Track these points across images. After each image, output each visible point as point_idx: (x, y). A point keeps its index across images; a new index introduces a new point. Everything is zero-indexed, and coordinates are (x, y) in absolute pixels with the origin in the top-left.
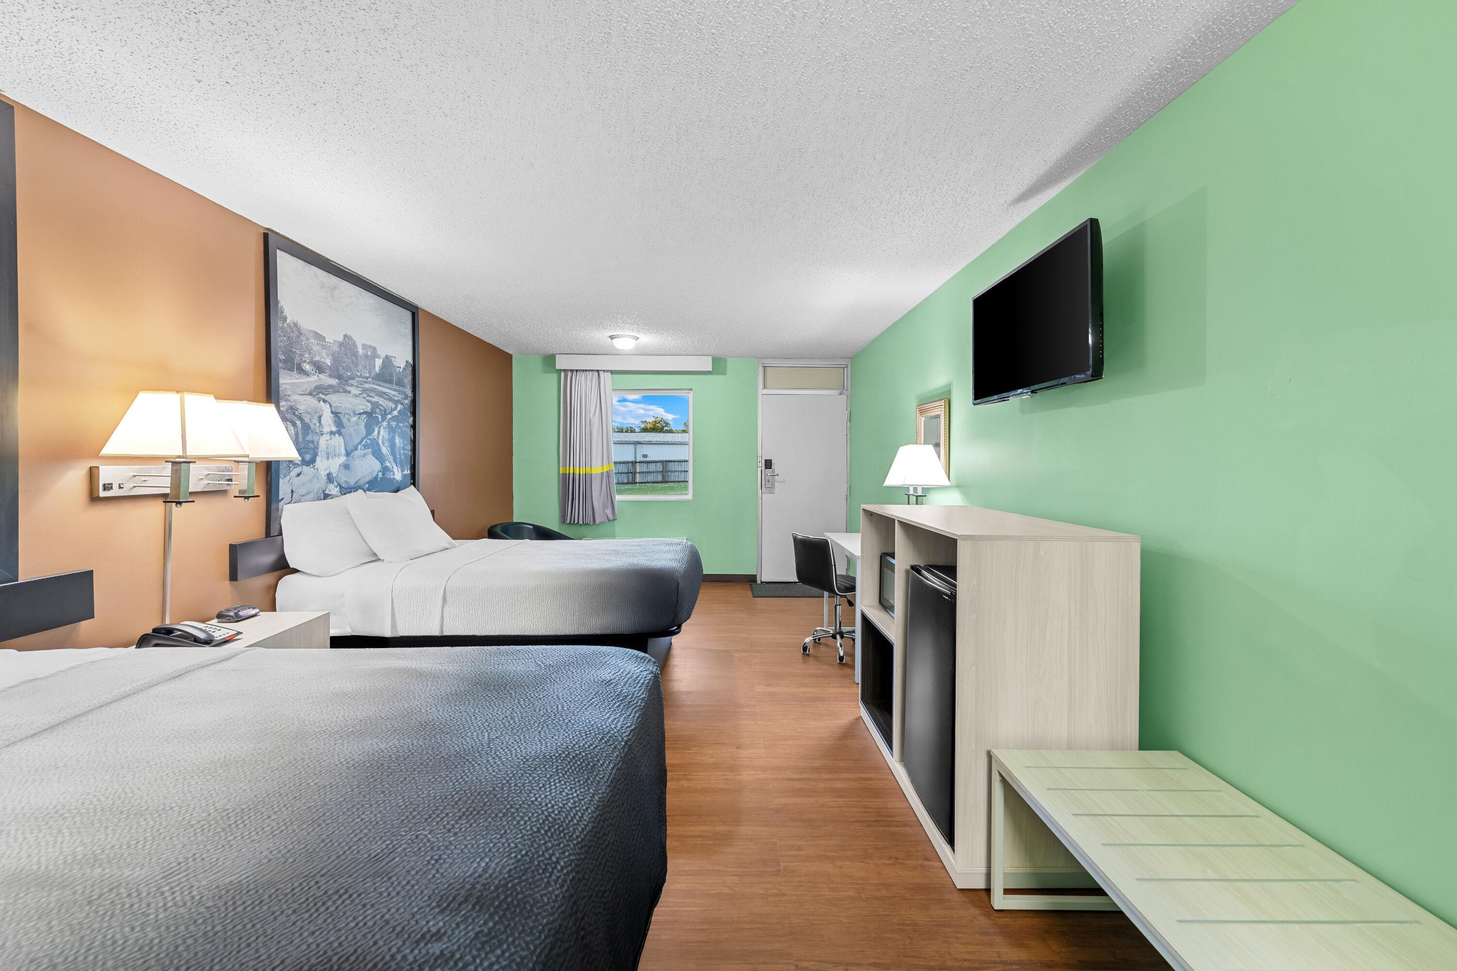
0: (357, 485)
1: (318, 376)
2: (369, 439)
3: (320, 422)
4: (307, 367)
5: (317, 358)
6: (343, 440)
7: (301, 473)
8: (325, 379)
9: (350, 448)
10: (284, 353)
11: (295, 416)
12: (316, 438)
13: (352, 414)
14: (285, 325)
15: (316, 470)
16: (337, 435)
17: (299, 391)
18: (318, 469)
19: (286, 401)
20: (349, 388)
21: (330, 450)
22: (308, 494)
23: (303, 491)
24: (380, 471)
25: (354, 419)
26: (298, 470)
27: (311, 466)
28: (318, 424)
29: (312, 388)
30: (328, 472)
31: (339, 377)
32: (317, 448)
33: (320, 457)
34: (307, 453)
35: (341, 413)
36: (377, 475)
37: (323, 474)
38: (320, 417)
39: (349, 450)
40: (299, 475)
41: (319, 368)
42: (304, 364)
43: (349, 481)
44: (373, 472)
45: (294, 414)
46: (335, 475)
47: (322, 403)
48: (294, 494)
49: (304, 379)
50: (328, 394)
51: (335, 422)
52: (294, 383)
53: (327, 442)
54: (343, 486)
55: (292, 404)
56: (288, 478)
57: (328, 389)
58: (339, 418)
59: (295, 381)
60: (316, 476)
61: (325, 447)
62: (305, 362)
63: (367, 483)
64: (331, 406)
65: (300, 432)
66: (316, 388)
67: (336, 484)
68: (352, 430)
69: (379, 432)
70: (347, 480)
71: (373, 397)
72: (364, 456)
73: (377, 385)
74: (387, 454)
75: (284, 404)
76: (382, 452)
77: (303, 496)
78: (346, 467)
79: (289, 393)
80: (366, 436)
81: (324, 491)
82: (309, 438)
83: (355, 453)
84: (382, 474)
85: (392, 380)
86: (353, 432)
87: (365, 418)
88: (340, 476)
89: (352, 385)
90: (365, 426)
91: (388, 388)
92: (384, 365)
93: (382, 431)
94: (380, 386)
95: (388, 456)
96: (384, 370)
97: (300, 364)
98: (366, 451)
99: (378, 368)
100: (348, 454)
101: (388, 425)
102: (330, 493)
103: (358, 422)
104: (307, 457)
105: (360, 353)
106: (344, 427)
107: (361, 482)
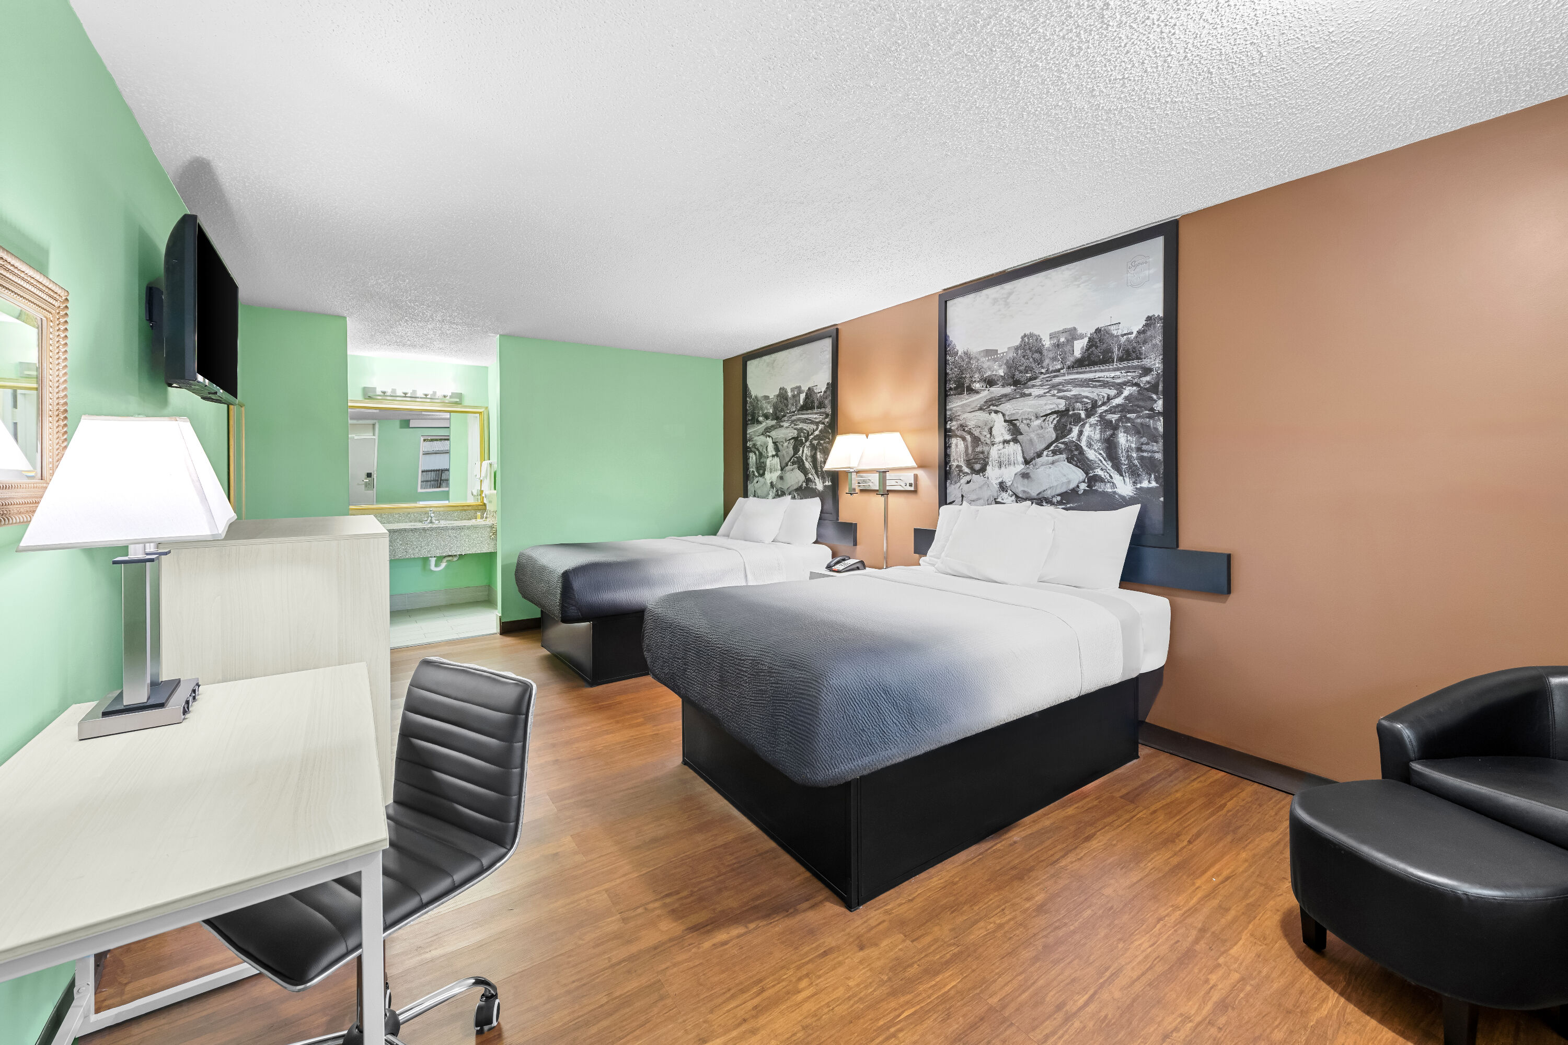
0: (1041, 496)
1: (988, 390)
2: (1062, 443)
3: (991, 433)
4: (977, 386)
5: (988, 373)
6: (1020, 448)
7: (970, 481)
8: (997, 391)
9: (1031, 454)
10: (955, 382)
11: (965, 432)
12: (986, 449)
13: (1033, 418)
14: (957, 358)
15: (986, 479)
16: (1012, 443)
17: (969, 409)
18: (988, 478)
19: (957, 421)
20: (1027, 391)
22: (977, 499)
23: (974, 497)
24: (1084, 482)
25: (1038, 422)
26: (968, 478)
27: (981, 474)
28: (988, 436)
29: (982, 403)
30: (1000, 480)
31: (1016, 383)
32: (988, 458)
33: (991, 465)
34: (976, 463)
35: (1017, 420)
36: (1078, 486)
37: (995, 482)
38: (991, 428)
39: (1028, 458)
40: (968, 482)
41: (990, 382)
42: (974, 385)
43: (1029, 491)
44: (1069, 482)
45: (964, 430)
46: (1009, 484)
47: (993, 414)
48: (964, 498)
49: (975, 397)
50: (1000, 404)
51: (1009, 430)
52: (963, 404)
53: (1000, 452)
54: (1020, 496)
55: (961, 422)
56: (958, 484)
57: (1001, 399)
58: (1015, 425)
59: (965, 402)
60: (987, 485)
61: (997, 456)
62: (975, 381)
63: (1058, 495)
64: (1004, 415)
65: (969, 446)
66: (986, 402)
67: (1011, 493)
68: (1033, 435)
69: (1081, 433)
70: (1026, 489)
71: (1070, 391)
72: (1053, 463)
73: (1078, 373)
74: (1097, 460)
75: (954, 423)
76: (1087, 458)
77: (974, 501)
78: (1025, 476)
79: (959, 413)
80: (1057, 440)
81: (995, 499)
82: (979, 449)
83: (1038, 460)
84: (1086, 485)
85: (1111, 357)
86: (1035, 438)
87: (1054, 419)
88: (1015, 485)
89: (1033, 386)
90: (1055, 428)
91: (1102, 371)
92: (1092, 343)
93: (1087, 430)
94: (1084, 372)
95: (1101, 462)
96: (1091, 350)
97: (970, 385)
98: (1056, 457)
99: (1080, 352)
100: (1027, 462)
101: (1100, 421)
102: (1002, 501)
103: (1043, 425)
104: (977, 467)
105: (1046, 346)
106: (1021, 434)
107: (1048, 494)
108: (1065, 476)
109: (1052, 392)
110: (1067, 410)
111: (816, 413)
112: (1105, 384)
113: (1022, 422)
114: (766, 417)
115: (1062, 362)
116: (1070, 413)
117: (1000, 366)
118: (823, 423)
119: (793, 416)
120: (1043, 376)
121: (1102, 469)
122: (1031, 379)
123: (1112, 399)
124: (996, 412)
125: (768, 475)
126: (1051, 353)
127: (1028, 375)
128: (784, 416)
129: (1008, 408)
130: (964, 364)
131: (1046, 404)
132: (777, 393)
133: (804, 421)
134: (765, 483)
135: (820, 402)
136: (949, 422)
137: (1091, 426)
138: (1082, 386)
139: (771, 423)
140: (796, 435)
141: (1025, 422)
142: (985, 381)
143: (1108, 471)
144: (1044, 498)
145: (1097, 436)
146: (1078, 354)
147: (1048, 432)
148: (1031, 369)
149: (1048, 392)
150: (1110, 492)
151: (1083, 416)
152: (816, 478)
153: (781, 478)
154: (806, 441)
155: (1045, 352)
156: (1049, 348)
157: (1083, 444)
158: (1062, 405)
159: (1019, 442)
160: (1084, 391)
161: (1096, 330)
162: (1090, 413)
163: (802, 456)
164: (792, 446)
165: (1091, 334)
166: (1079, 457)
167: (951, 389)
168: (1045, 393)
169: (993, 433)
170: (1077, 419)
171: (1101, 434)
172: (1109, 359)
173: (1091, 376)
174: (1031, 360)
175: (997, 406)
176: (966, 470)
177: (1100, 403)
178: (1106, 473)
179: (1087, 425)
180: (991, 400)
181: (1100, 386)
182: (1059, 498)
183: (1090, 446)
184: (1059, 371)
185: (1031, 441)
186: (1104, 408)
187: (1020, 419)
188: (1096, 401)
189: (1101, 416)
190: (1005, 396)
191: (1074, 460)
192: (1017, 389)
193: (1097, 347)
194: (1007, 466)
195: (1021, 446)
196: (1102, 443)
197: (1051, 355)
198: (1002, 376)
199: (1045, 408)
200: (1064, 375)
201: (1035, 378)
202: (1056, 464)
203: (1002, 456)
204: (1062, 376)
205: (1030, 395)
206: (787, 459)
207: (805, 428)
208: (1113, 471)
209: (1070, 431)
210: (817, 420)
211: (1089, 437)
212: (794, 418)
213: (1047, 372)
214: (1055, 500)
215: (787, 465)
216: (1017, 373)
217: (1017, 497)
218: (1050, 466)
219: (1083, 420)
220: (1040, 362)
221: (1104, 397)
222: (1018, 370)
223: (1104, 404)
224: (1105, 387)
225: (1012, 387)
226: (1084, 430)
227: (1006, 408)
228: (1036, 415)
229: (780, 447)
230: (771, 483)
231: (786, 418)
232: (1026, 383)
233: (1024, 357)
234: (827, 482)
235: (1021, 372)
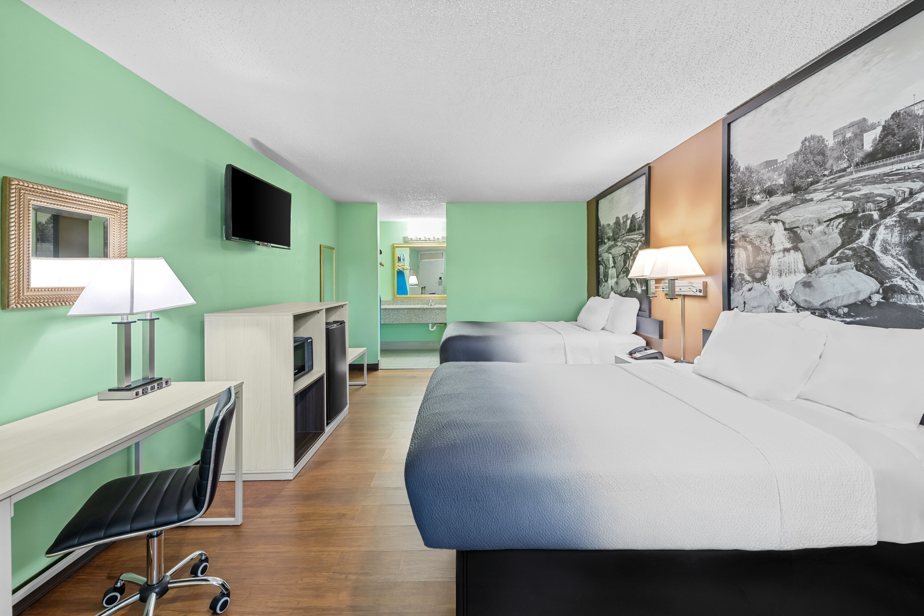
0: (824, 306)
1: (768, 201)
2: (849, 249)
3: (771, 243)
4: (757, 198)
5: (768, 184)
6: (801, 256)
7: (752, 289)
8: (777, 200)
9: (812, 262)
10: (737, 196)
11: (747, 242)
12: (766, 257)
13: (815, 224)
14: (739, 174)
15: (767, 287)
16: (792, 251)
17: (750, 221)
18: (768, 286)
19: (739, 232)
20: (808, 197)
21: (783, 267)
22: (759, 307)
23: (755, 304)
24: (878, 292)
25: (819, 229)
26: (749, 286)
27: (762, 283)
28: (769, 245)
29: (763, 213)
30: (780, 289)
31: (796, 190)
32: (768, 267)
33: (771, 274)
34: (758, 271)
35: (798, 227)
36: (870, 298)
37: (775, 291)
38: (771, 237)
39: (809, 266)
40: (750, 290)
41: (770, 193)
42: (755, 197)
43: (811, 300)
44: (858, 292)
45: (745, 241)
46: (789, 292)
47: (773, 224)
48: (746, 305)
49: (756, 209)
50: (780, 213)
51: (789, 238)
52: (745, 216)
53: (780, 260)
54: (802, 305)
55: (743, 233)
56: (741, 292)
57: (781, 207)
58: (795, 233)
59: (746, 214)
60: (768, 293)
61: (777, 265)
62: (756, 194)
63: (845, 306)
64: (784, 223)
65: (751, 255)
66: (766, 212)
67: (792, 302)
68: (815, 242)
69: (873, 237)
70: (808, 299)
71: (859, 190)
72: (838, 271)
73: (868, 169)
74: (895, 267)
75: (737, 234)
76: (881, 265)
77: (755, 308)
78: (807, 285)
79: (741, 225)
80: (843, 246)
81: (775, 307)
82: (759, 258)
83: (822, 269)
84: (881, 296)
85: (914, 143)
86: (818, 245)
87: (840, 223)
88: (796, 294)
89: (815, 190)
90: (841, 233)
91: (901, 162)
92: (887, 130)
93: (882, 233)
94: (877, 167)
95: (902, 269)
96: (886, 140)
97: (751, 198)
98: (842, 265)
99: (871, 145)
100: (808, 270)
101: (899, 222)
102: (783, 310)
103: (826, 230)
104: (758, 275)
105: (830, 146)
106: (802, 241)
107: (833, 305)
108: (853, 285)
109: (837, 195)
110: (856, 212)
111: (637, 234)
112: (905, 177)
113: (803, 229)
114: (609, 239)
115: (848, 160)
116: (860, 215)
117: (780, 175)
118: (641, 241)
119: (623, 237)
120: (826, 178)
121: (903, 279)
122: (812, 184)
123: (916, 193)
124: (776, 221)
125: (610, 281)
126: (835, 152)
127: (810, 180)
128: (618, 238)
129: (788, 216)
130: (745, 179)
131: (829, 209)
132: (614, 221)
133: (630, 240)
134: (608, 287)
135: (639, 225)
136: (732, 234)
137: (887, 227)
138: (874, 183)
139: (611, 243)
140: (625, 251)
141: (806, 229)
142: (765, 191)
143: (912, 281)
144: (828, 308)
145: (896, 239)
146: (868, 147)
147: (832, 238)
148: (813, 173)
149: (832, 195)
150: (915, 306)
151: (876, 216)
152: (637, 284)
153: (617, 283)
154: (631, 256)
155: (828, 153)
156: (833, 147)
157: (877, 249)
158: (849, 207)
159: (800, 250)
160: (877, 189)
161: (893, 115)
162: (884, 214)
163: (629, 267)
164: (623, 260)
165: (886, 121)
166: (872, 264)
167: (734, 203)
168: (828, 196)
169: (773, 242)
170: (869, 221)
171: (901, 237)
172: (911, 146)
173: (887, 169)
174: (813, 163)
175: (777, 215)
176: (748, 278)
177: (899, 200)
178: (908, 284)
179: (882, 228)
180: (771, 210)
181: (900, 180)
182: (846, 310)
183: (885, 251)
184: (845, 170)
185: (813, 248)
186: (906, 205)
187: (801, 226)
188: (894, 198)
189: (900, 215)
190: (785, 204)
191: (864, 268)
192: (798, 196)
193: (894, 135)
194: (787, 275)
195: (802, 253)
196: (903, 248)
197: (836, 154)
198: (781, 185)
199: (828, 212)
200: (851, 173)
201: (817, 182)
202: (842, 272)
203: (782, 265)
204: (849, 175)
205: (811, 200)
206: (620, 270)
207: (630, 245)
208: (918, 280)
209: (860, 235)
210: (637, 239)
211: (885, 241)
212: (624, 239)
213: (831, 173)
214: (841, 312)
215: (620, 274)
216: (797, 179)
217: (798, 306)
218: (835, 274)
219: (876, 221)
220: (822, 165)
221: (904, 192)
222: (799, 177)
223: (904, 201)
224: (907, 180)
225: (792, 195)
226: (878, 233)
227: (787, 216)
228: (818, 220)
229: (616, 260)
230: (612, 287)
231: (619, 240)
232: (807, 189)
233: (804, 161)
234: (644, 287)
235: (801, 178)
